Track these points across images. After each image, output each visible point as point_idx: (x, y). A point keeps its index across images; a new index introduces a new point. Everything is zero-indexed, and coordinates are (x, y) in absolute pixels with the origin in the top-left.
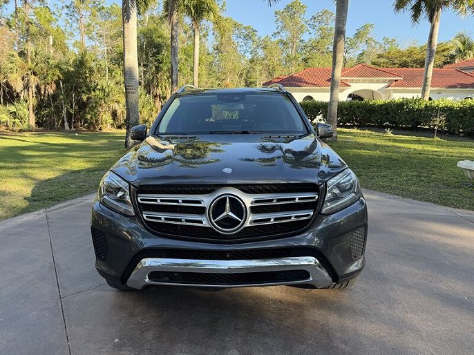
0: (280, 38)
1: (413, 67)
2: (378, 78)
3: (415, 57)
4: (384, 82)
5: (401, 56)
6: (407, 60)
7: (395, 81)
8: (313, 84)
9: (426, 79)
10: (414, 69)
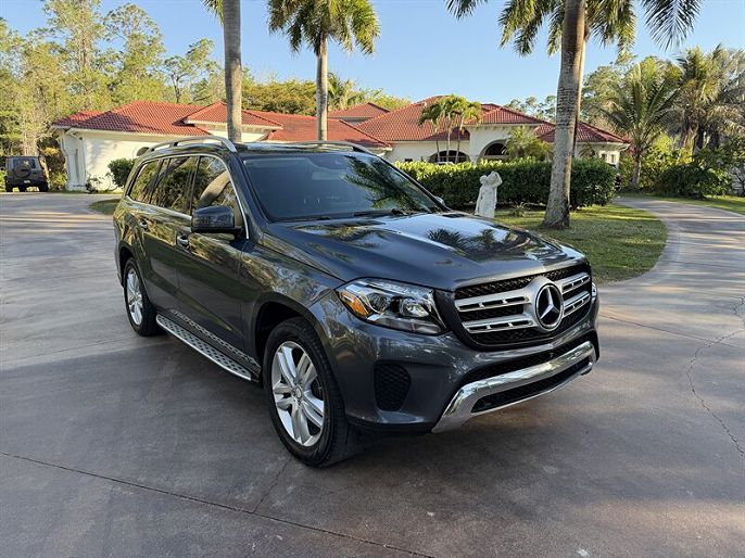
0: (52, 40)
1: (281, 112)
2: (251, 126)
3: (283, 98)
4: (258, 131)
5: (265, 95)
6: (275, 101)
7: (274, 131)
8: (152, 129)
9: (321, 131)
10: (283, 114)
